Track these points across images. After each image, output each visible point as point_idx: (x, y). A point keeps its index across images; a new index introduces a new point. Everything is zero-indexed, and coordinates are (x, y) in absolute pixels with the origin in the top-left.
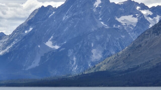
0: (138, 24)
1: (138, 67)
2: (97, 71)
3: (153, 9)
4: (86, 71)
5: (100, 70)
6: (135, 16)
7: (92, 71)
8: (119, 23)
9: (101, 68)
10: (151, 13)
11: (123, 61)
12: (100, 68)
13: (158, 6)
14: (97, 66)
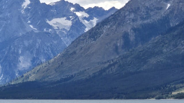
0: (72, 27)
1: (72, 77)
2: (25, 81)
3: (90, 11)
4: (13, 81)
5: (29, 80)
6: (69, 19)
7: (20, 81)
8: (50, 27)
9: (30, 77)
10: (87, 15)
11: (55, 70)
12: (28, 78)
13: (95, 7)
14: (25, 75)
